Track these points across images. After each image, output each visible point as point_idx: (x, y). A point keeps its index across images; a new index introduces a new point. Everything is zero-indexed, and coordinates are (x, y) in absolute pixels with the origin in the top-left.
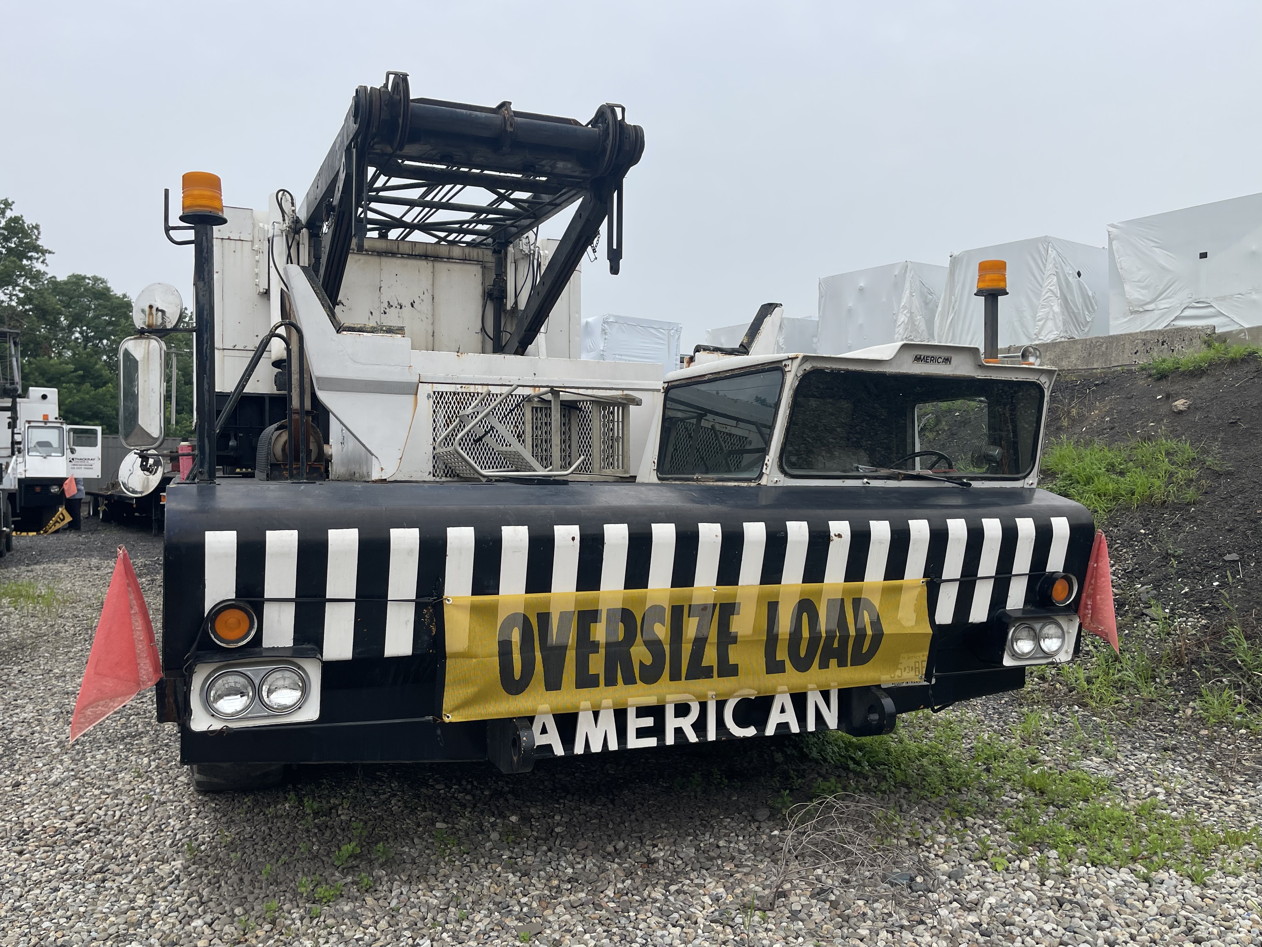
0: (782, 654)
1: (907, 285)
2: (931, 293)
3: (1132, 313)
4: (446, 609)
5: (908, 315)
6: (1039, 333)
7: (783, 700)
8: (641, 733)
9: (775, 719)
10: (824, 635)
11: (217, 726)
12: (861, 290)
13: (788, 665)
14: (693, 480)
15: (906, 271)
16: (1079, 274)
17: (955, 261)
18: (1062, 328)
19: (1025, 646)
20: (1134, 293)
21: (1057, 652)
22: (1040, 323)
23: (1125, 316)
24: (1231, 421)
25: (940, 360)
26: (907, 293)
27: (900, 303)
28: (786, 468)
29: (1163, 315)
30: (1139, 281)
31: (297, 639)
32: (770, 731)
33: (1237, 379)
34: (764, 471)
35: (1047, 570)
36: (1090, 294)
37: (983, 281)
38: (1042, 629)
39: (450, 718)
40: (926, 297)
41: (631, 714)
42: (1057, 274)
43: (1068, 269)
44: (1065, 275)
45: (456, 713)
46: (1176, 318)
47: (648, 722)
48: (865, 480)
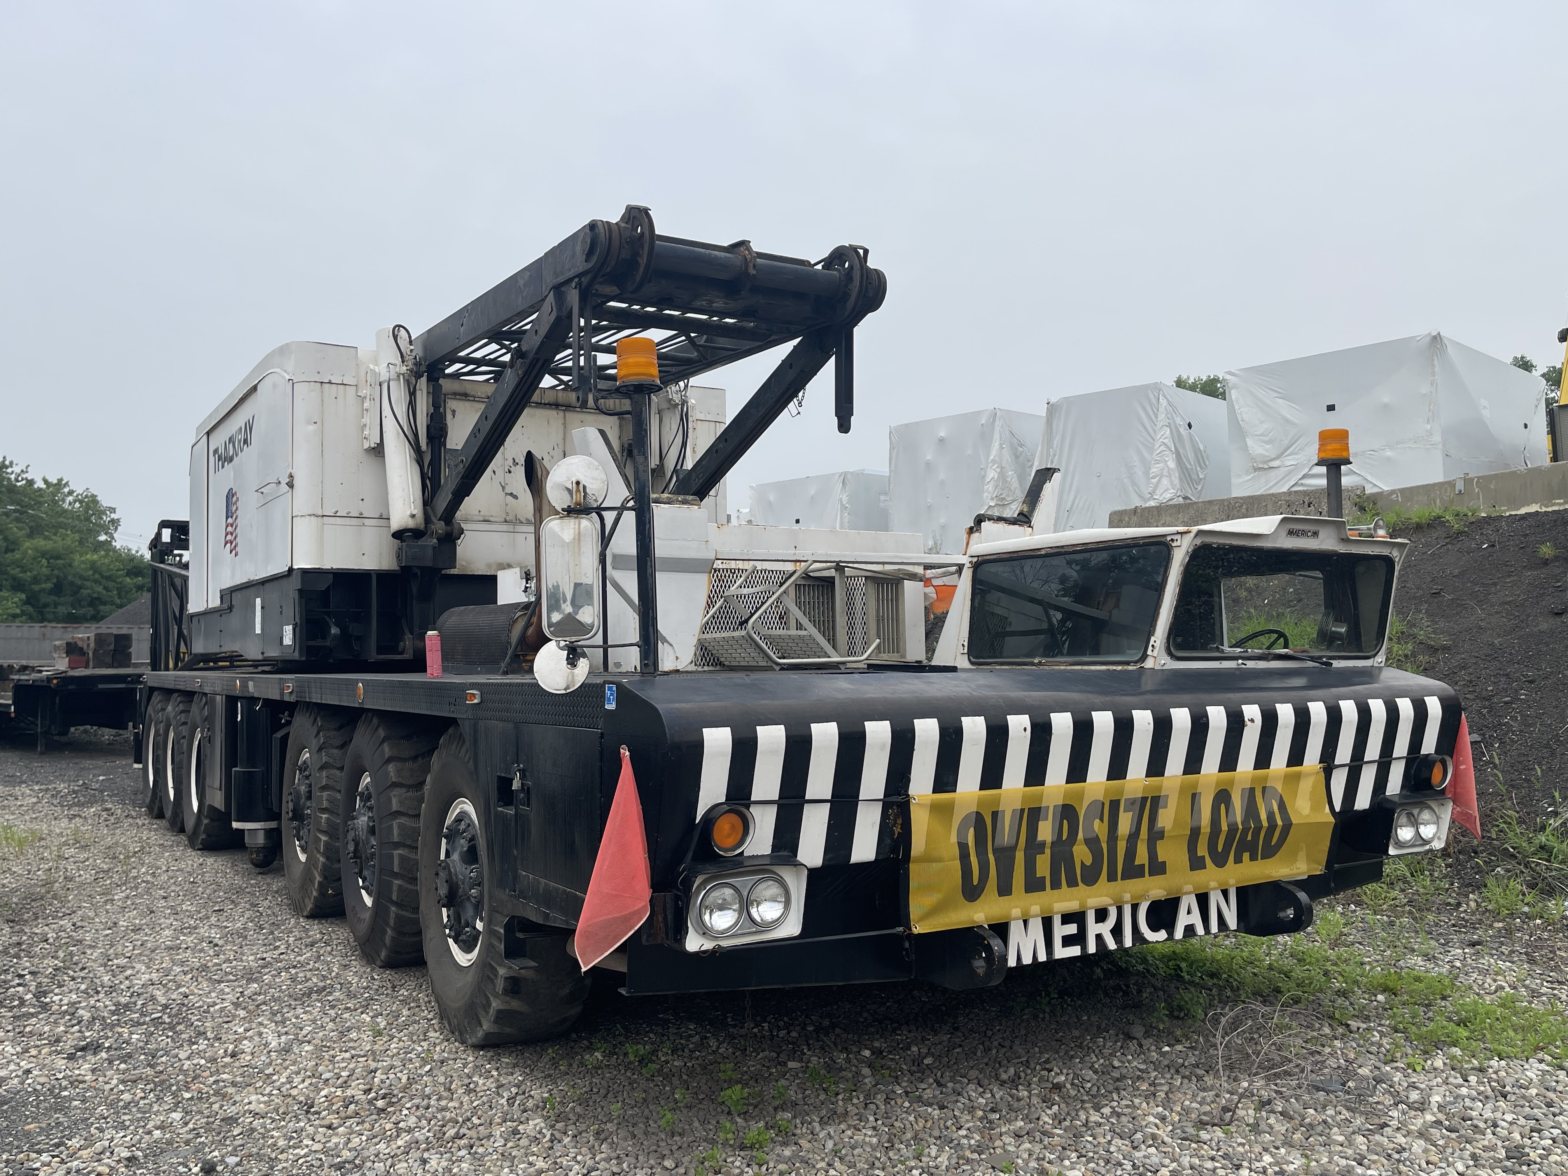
0: (1202, 850)
1: (997, 436)
2: (1021, 445)
3: (1256, 469)
4: (912, 808)
5: (998, 470)
6: (1154, 492)
7: (1189, 901)
8: (1067, 941)
9: (1182, 921)
10: (1240, 827)
11: (708, 945)
12: (941, 440)
13: (1208, 860)
14: (1033, 664)
15: (994, 420)
16: (1190, 426)
17: (1052, 409)
18: (1178, 486)
19: (1405, 833)
20: (1257, 448)
21: (1432, 839)
22: (1154, 481)
23: (1247, 473)
24: (1434, 591)
25: (1309, 534)
26: (996, 446)
27: (989, 456)
28: (1172, 649)
29: (1290, 472)
30: (1261, 435)
31: (775, 848)
32: (1179, 934)
33: (1427, 545)
34: (1149, 652)
35: (1422, 753)
36: (1202, 447)
37: (1324, 451)
38: (1418, 814)
39: (918, 929)
40: (1017, 449)
41: (1057, 921)
42: (1169, 426)
43: (1178, 420)
44: (1176, 427)
45: (922, 923)
46: (1304, 477)
47: (1072, 929)
48: (1240, 661)
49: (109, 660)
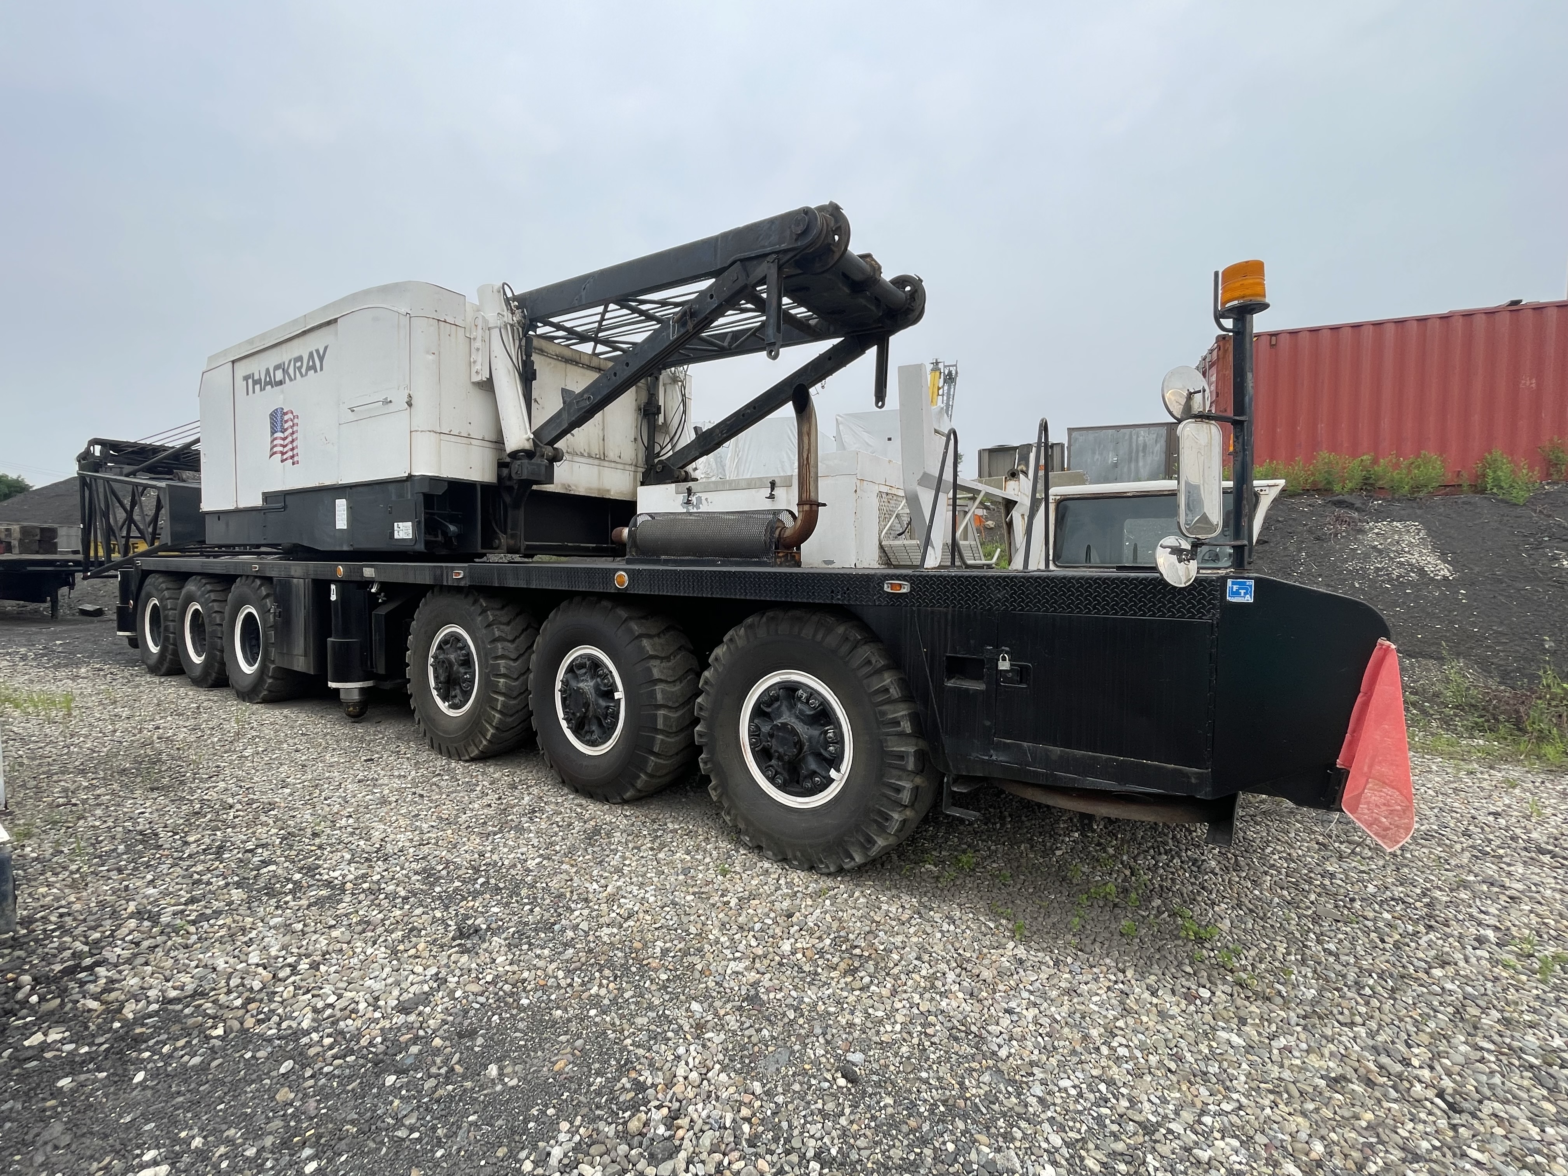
49: (36, 547)
